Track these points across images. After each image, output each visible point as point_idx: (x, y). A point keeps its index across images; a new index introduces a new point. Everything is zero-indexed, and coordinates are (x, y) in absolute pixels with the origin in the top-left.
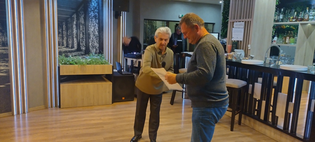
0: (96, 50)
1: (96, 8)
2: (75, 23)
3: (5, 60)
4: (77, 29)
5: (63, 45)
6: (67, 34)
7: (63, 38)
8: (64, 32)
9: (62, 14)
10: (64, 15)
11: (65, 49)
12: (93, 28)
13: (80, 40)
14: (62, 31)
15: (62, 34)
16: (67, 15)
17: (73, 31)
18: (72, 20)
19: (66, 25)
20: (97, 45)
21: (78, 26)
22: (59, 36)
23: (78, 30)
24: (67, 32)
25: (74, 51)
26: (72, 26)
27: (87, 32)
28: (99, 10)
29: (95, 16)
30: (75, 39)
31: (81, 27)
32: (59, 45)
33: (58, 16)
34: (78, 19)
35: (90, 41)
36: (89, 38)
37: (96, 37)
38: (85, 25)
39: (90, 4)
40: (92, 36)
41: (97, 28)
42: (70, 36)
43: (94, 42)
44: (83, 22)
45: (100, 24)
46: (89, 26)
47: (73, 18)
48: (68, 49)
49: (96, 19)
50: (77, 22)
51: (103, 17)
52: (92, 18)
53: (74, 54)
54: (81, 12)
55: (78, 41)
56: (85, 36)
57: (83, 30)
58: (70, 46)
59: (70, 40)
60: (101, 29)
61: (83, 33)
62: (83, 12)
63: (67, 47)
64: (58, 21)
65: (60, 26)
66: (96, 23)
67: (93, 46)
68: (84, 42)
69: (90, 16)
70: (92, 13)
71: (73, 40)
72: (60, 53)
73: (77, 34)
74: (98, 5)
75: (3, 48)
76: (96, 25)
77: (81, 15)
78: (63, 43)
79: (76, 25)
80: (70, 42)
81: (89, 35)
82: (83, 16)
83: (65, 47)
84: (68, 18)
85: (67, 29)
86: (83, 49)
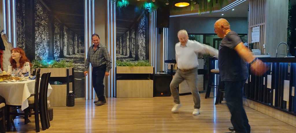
0: (144, 57)
1: (144, 27)
2: (128, 37)
3: (82, 62)
4: (129, 42)
5: (119, 53)
6: (122, 45)
7: (119, 48)
8: (120, 44)
9: (119, 32)
10: (121, 32)
11: (121, 56)
12: (141, 41)
13: (131, 50)
14: (119, 43)
15: (119, 45)
16: (122, 32)
17: (126, 43)
18: (126, 35)
19: (122, 39)
20: (144, 53)
21: (130, 40)
22: (117, 47)
23: (131, 42)
24: (123, 44)
25: (127, 58)
26: (126, 40)
27: (136, 44)
28: (146, 28)
29: (143, 33)
30: (128, 49)
31: (133, 40)
32: (117, 53)
33: (116, 33)
34: (130, 35)
35: (139, 51)
36: (138, 48)
37: (143, 48)
38: (135, 39)
39: (139, 24)
40: (140, 47)
41: (144, 41)
42: (124, 46)
43: (142, 52)
44: (134, 37)
45: (147, 38)
46: (139, 40)
47: (127, 34)
48: (123, 56)
49: (144, 34)
50: (129, 37)
51: (149, 33)
52: (141, 34)
53: (127, 59)
54: (133, 30)
55: (130, 50)
56: (135, 47)
57: (134, 42)
58: (125, 54)
59: (124, 50)
60: (147, 42)
61: (134, 45)
62: (134, 30)
63: (122, 54)
64: (117, 36)
65: (118, 40)
66: (143, 37)
67: (141, 55)
68: (134, 51)
69: (139, 32)
70: (141, 30)
71: (127, 49)
72: (117, 59)
73: (129, 45)
74: (145, 24)
75: (82, 54)
76: (144, 39)
77: (133, 32)
78: (120, 52)
79: (129, 39)
80: (125, 51)
81: (138, 46)
82: (134, 32)
83: (121, 55)
84: (124, 34)
85: (123, 42)
86: (134, 56)
